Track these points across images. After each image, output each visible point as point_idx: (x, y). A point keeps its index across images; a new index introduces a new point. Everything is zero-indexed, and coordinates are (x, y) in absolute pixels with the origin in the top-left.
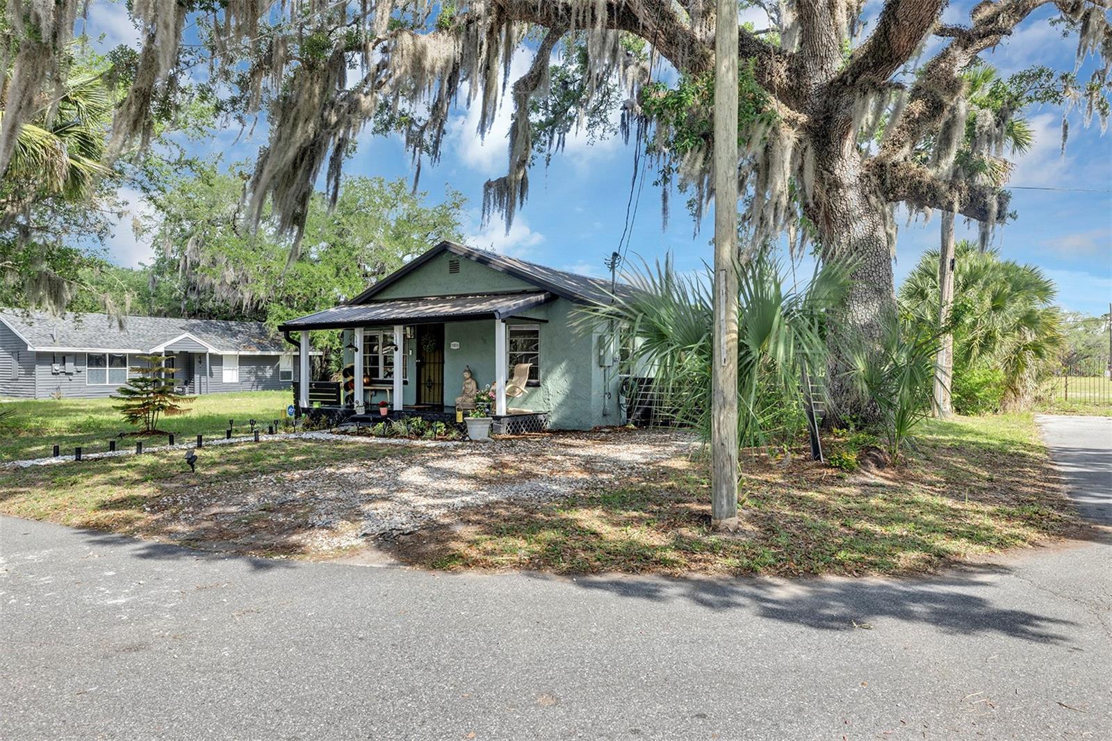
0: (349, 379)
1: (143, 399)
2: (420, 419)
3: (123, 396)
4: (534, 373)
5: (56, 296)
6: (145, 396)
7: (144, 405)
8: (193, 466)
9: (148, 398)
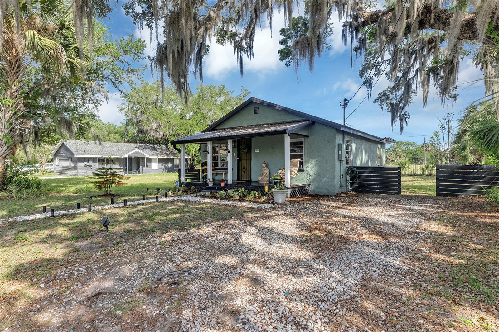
0: (204, 168)
1: (104, 178)
2: (243, 189)
3: (95, 177)
4: (302, 163)
5: (69, 129)
6: (105, 177)
7: (105, 181)
8: (107, 228)
9: (107, 178)
